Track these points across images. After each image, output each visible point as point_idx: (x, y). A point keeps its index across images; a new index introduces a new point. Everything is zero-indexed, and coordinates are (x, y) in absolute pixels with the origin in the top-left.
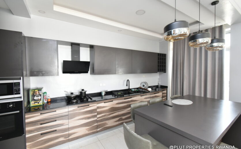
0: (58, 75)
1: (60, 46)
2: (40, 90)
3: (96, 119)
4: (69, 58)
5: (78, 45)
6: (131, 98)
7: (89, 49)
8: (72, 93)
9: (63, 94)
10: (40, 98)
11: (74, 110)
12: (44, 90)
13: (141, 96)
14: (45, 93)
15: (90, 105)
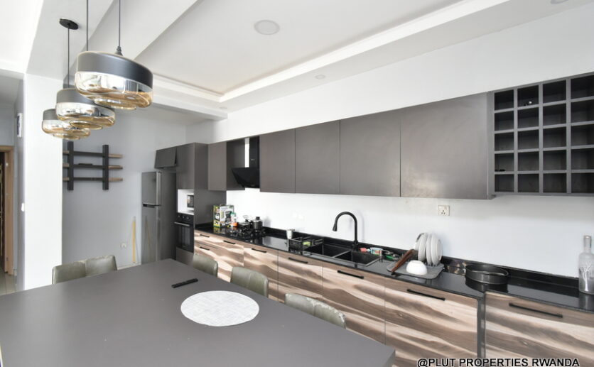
6: (306, 263)
8: (247, 221)
13: (339, 272)
15: (236, 245)
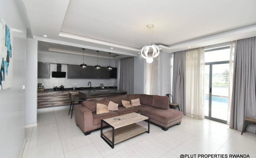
0: (49, 78)
1: (51, 64)
2: (41, 84)
3: (67, 99)
4: (56, 70)
5: (60, 64)
7: (67, 66)
8: (56, 87)
9: (52, 87)
10: (41, 87)
11: (56, 93)
12: (43, 85)
14: (43, 86)
